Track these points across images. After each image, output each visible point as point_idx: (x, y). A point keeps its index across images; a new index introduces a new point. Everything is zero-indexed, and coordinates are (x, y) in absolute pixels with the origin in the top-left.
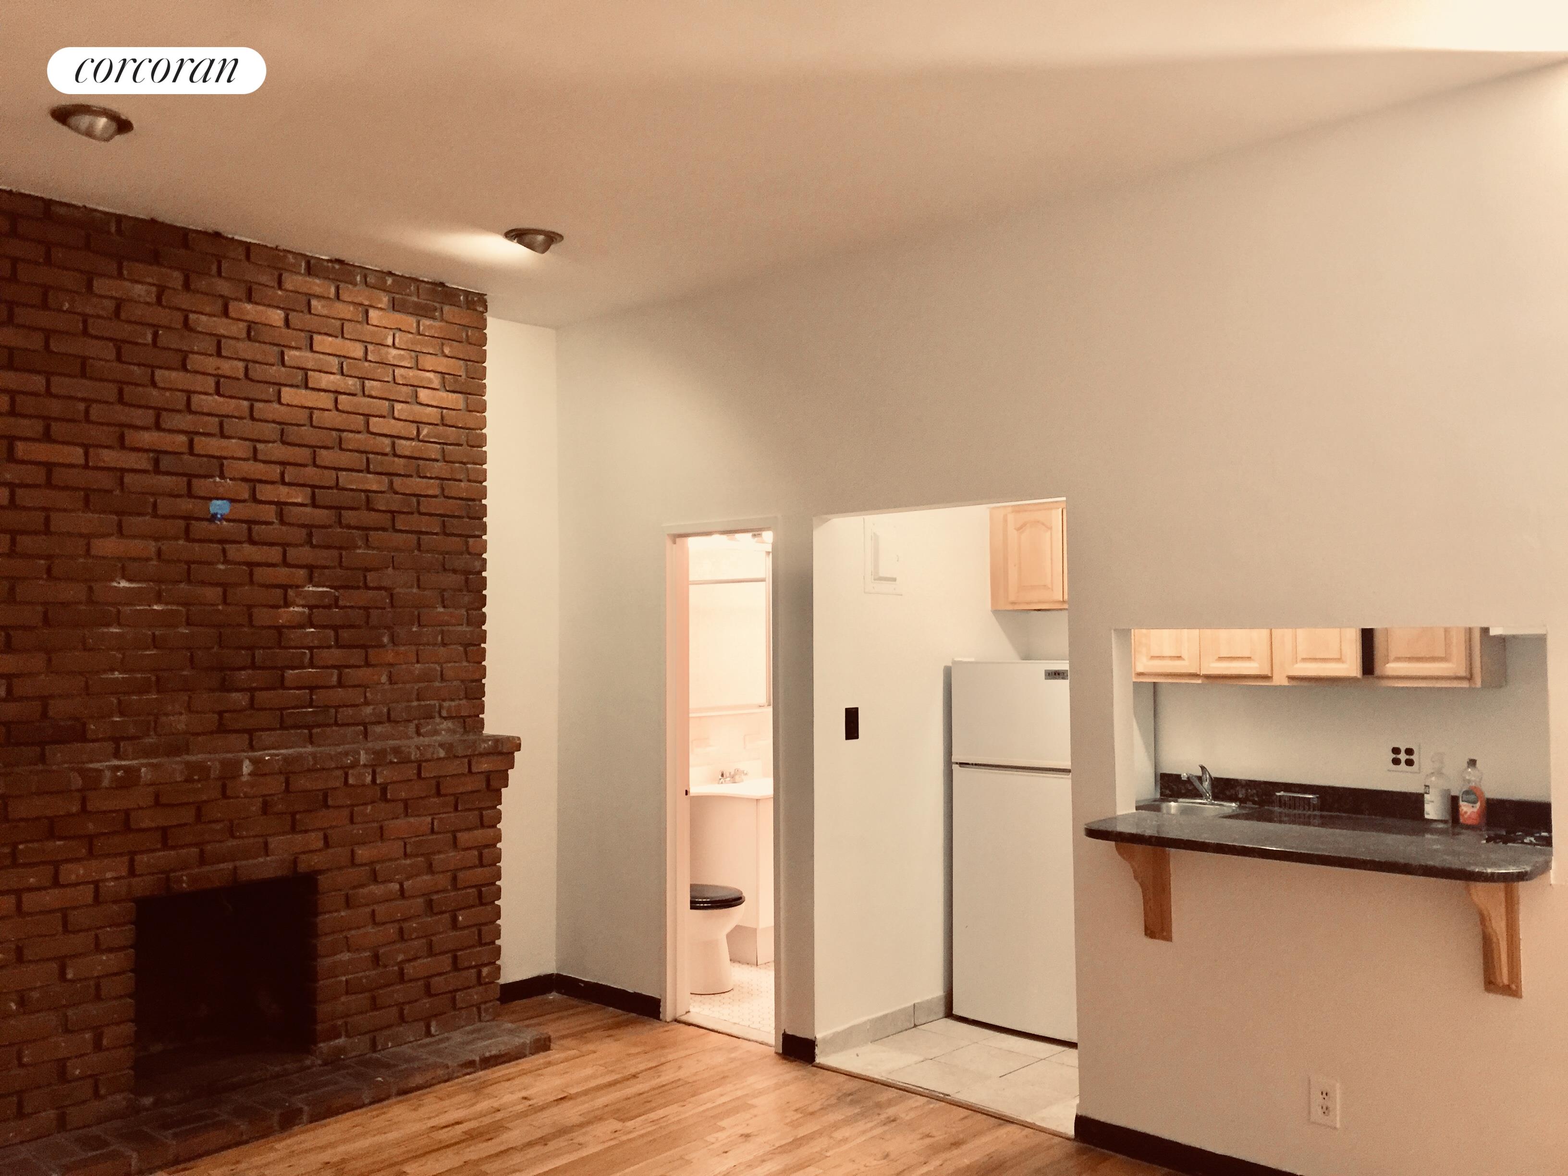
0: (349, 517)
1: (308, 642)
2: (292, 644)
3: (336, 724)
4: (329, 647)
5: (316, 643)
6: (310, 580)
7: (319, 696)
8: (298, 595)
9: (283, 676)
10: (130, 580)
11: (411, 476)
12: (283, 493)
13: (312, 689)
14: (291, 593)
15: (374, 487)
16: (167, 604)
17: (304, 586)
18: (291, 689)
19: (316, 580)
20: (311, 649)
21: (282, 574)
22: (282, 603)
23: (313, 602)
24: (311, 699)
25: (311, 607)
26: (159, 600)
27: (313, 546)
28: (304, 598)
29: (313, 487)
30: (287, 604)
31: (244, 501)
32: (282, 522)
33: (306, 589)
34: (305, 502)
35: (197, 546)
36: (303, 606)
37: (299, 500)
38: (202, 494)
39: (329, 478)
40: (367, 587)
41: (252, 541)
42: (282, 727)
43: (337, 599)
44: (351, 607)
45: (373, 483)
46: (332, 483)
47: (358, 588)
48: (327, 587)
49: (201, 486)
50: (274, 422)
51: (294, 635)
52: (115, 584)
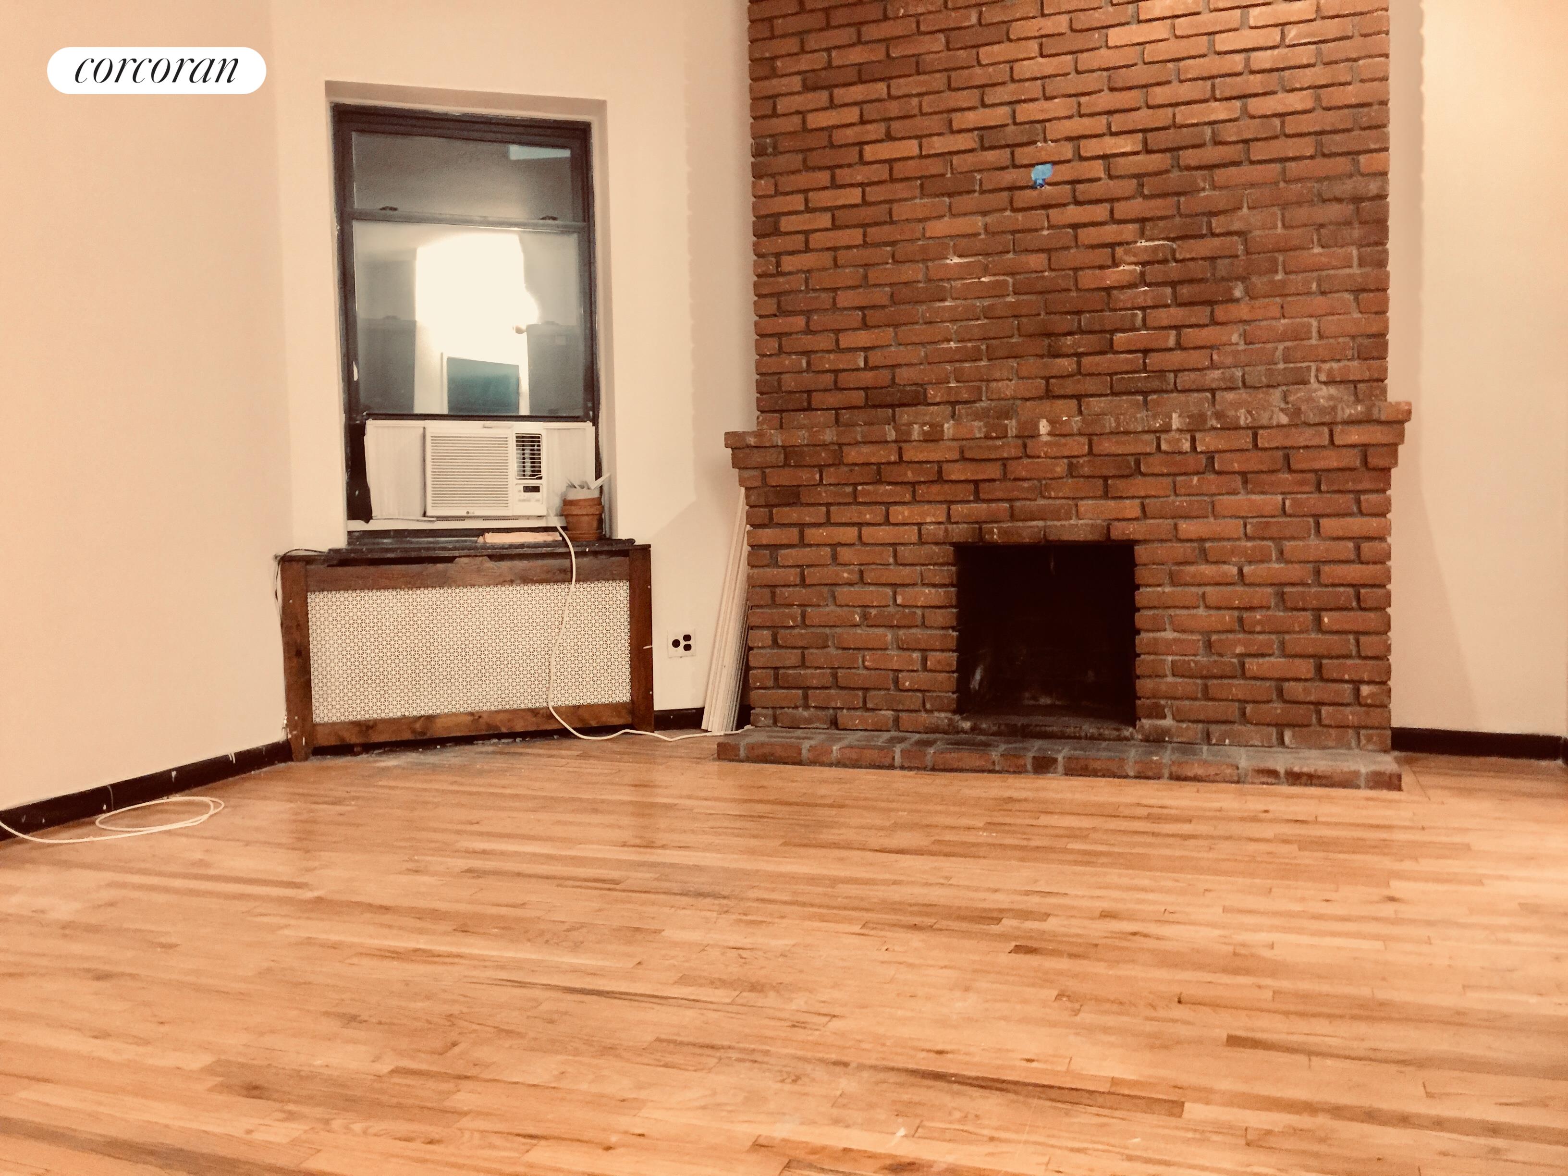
0: (1190, 157)
1: (1140, 301)
2: (1121, 305)
3: (1176, 389)
4: (1167, 306)
5: (1150, 303)
6: (1142, 235)
7: (1153, 360)
8: (1126, 252)
9: (1112, 340)
10: (960, 256)
11: (1273, 93)
12: (1112, 145)
13: (1146, 352)
14: (1119, 251)
15: (1222, 116)
16: (995, 275)
17: (1136, 242)
18: (1122, 352)
19: (1147, 233)
20: (1143, 309)
21: (1110, 232)
22: (1109, 263)
23: (1146, 258)
24: (1144, 362)
25: (1144, 264)
26: (986, 271)
27: (1145, 197)
28: (1135, 255)
29: (1144, 131)
30: (1115, 264)
31: (1068, 161)
32: (1111, 177)
33: (1139, 244)
34: (1136, 150)
35: (1020, 216)
36: (1136, 264)
37: (1128, 149)
38: (1026, 162)
39: (1163, 117)
40: (1214, 235)
41: (1077, 203)
42: (1114, 394)
43: (1173, 252)
44: (1192, 259)
45: (1219, 111)
46: (1169, 122)
47: (1202, 236)
48: (1163, 239)
49: (1024, 155)
50: (1100, 70)
51: (1124, 297)
52: (948, 261)
